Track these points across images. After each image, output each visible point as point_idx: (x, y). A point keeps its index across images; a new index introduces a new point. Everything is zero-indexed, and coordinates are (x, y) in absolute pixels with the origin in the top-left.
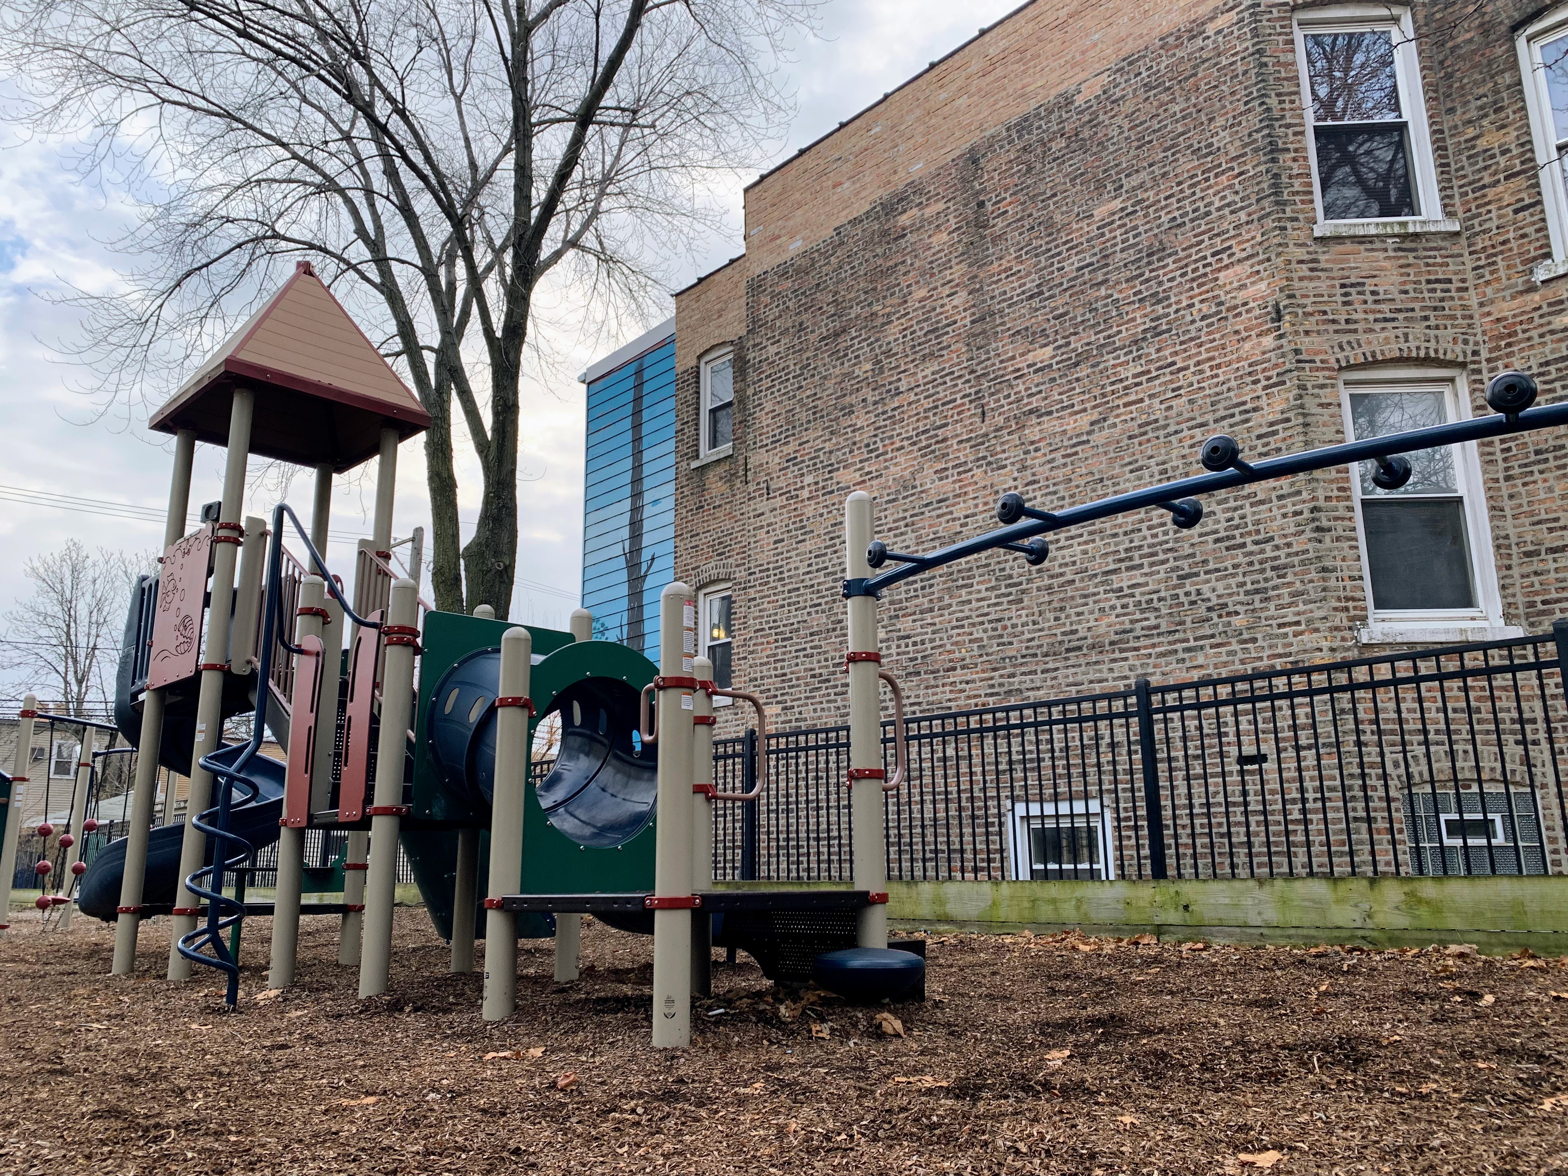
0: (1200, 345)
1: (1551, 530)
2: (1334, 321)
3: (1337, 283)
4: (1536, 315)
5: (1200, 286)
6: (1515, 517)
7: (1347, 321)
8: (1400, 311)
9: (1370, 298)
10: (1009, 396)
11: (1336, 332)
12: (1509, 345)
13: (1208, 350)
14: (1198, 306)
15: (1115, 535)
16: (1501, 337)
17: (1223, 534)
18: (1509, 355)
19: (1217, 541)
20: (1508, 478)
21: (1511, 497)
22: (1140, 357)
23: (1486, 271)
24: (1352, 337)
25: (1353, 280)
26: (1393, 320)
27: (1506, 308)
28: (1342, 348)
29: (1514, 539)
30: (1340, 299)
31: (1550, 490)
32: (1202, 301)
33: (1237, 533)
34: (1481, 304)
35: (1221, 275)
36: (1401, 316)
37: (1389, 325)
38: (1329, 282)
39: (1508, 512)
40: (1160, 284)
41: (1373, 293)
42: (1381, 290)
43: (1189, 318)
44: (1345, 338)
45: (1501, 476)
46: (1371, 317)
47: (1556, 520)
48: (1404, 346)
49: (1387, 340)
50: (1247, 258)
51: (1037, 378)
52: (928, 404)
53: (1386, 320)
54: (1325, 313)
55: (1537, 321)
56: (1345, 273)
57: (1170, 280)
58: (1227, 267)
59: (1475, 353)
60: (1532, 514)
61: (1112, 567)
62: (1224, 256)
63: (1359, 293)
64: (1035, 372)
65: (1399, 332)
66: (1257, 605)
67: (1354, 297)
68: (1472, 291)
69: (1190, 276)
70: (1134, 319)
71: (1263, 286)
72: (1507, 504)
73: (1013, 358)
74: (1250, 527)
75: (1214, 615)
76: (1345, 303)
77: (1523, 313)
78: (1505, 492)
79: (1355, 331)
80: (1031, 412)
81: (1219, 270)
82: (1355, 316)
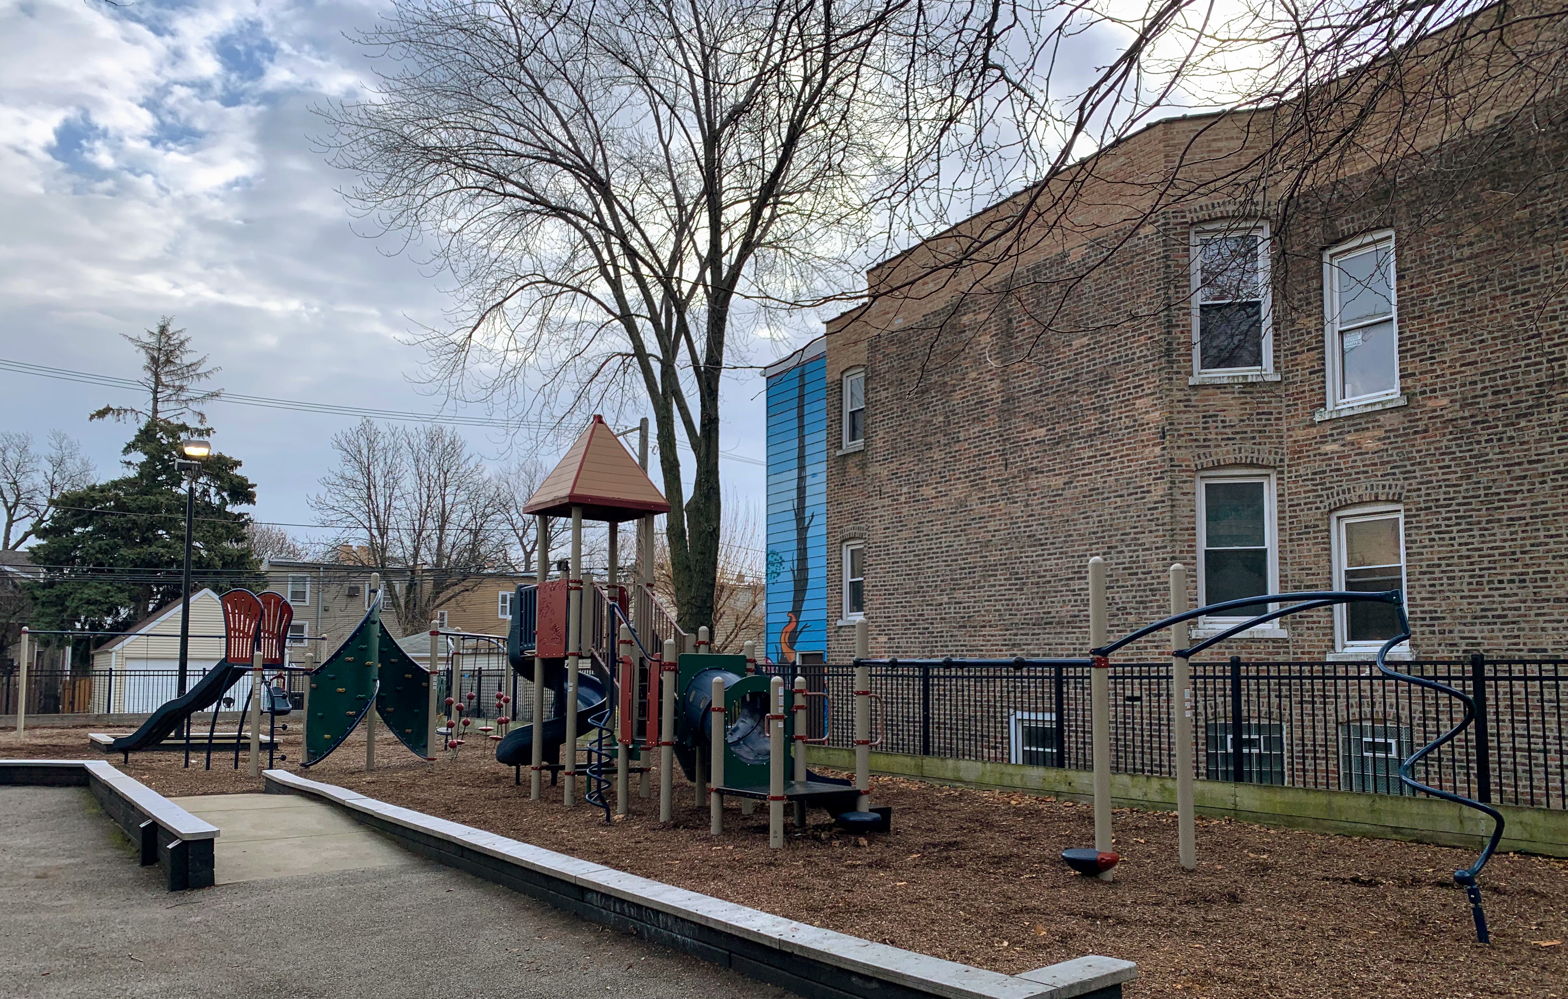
0: (1123, 445)
1: (1308, 575)
2: (1196, 440)
3: (1201, 415)
4: (1313, 441)
5: (1126, 406)
6: (1292, 564)
7: (1205, 440)
8: (1238, 433)
9: (1220, 425)
10: (1020, 456)
11: (1197, 447)
12: (1299, 458)
13: (1127, 449)
14: (1124, 419)
15: (1073, 557)
16: (1295, 452)
17: (1127, 565)
18: (1299, 464)
19: (1124, 569)
20: (1291, 540)
21: (1291, 552)
22: (1092, 446)
23: (1292, 408)
24: (1207, 450)
25: (1211, 413)
26: (1233, 439)
27: (1300, 434)
28: (1199, 458)
29: (1290, 578)
30: (1201, 425)
31: (1310, 551)
32: (1126, 417)
33: (1134, 565)
34: (1288, 430)
35: (1137, 401)
36: (1238, 436)
37: (1230, 442)
38: (1196, 415)
39: (1289, 561)
40: (1105, 400)
41: (1223, 421)
42: (1227, 419)
43: (1118, 426)
44: (1202, 451)
45: (1287, 538)
46: (1220, 437)
47: (1311, 569)
48: (1238, 456)
49: (1228, 452)
50: (1151, 394)
51: (1037, 448)
52: (975, 452)
53: (1229, 439)
54: (1191, 434)
55: (1314, 446)
56: (1206, 408)
57: (1111, 399)
58: (1140, 397)
59: (1281, 460)
60: (1300, 564)
61: (1070, 576)
62: (1139, 390)
63: (1214, 422)
64: (1037, 443)
65: (1236, 447)
66: (1141, 610)
67: (1211, 424)
68: (1284, 421)
69: (1121, 399)
70: (1090, 420)
71: (1157, 414)
72: (1289, 556)
73: (1024, 431)
74: (1141, 564)
75: (1120, 613)
76: (1204, 428)
77: (1308, 439)
78: (1288, 549)
79: (1209, 446)
80: (1032, 469)
81: (1136, 398)
82: (1209, 437)
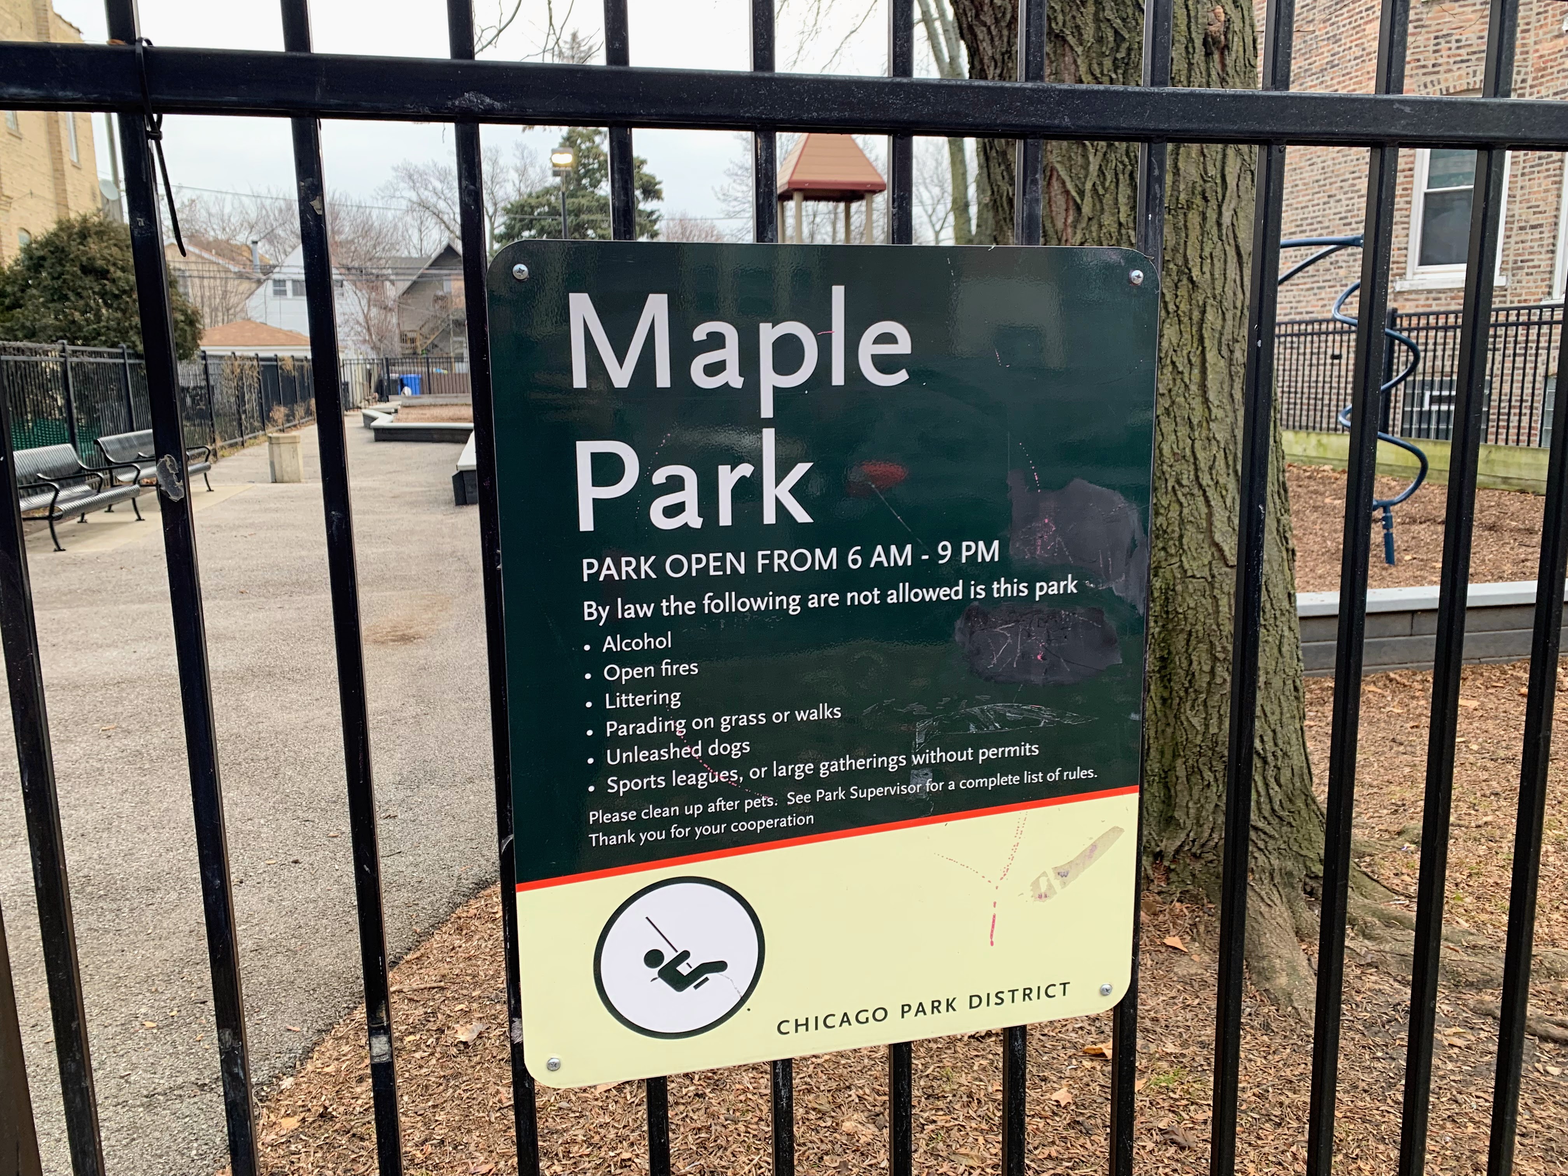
0: (1351, 79)
1: (1535, 213)
2: (1424, 67)
3: (1432, 36)
4: (1559, 55)
5: (1357, 33)
6: (1521, 202)
7: (1434, 66)
8: (1474, 53)
9: (1454, 45)
11: (1424, 74)
13: (1355, 83)
14: (1354, 49)
16: (1540, 70)
20: (1523, 175)
21: (1522, 188)
22: (1322, 82)
23: (1542, 17)
24: (1434, 77)
25: (1444, 32)
26: (1468, 61)
27: (1546, 48)
28: (1426, 86)
29: (1517, 218)
30: (1431, 48)
31: (1540, 185)
32: (1356, 46)
33: (1349, 214)
34: (1536, 43)
35: (1368, 27)
36: (1474, 57)
37: (1464, 65)
38: (1427, 36)
39: (1518, 199)
40: (1338, 28)
41: (1458, 41)
42: (1463, 38)
43: (1348, 58)
44: (1428, 79)
45: (1519, 173)
46: (1452, 60)
47: (1538, 206)
48: (1471, 80)
49: (1460, 77)
53: (1462, 61)
54: (1419, 60)
55: (1560, 61)
56: (1439, 27)
57: (1344, 26)
59: (1523, 81)
60: (1528, 201)
61: (1293, 230)
62: (1370, 12)
63: (1447, 42)
65: (1470, 70)
66: (1351, 263)
67: (1444, 46)
68: (1532, 33)
69: (1354, 25)
70: (1322, 53)
72: (1519, 193)
74: (1356, 212)
75: (1332, 267)
76: (1435, 52)
77: (1554, 53)
78: (1519, 185)
79: (1438, 72)
81: (1366, 23)
82: (1440, 61)
